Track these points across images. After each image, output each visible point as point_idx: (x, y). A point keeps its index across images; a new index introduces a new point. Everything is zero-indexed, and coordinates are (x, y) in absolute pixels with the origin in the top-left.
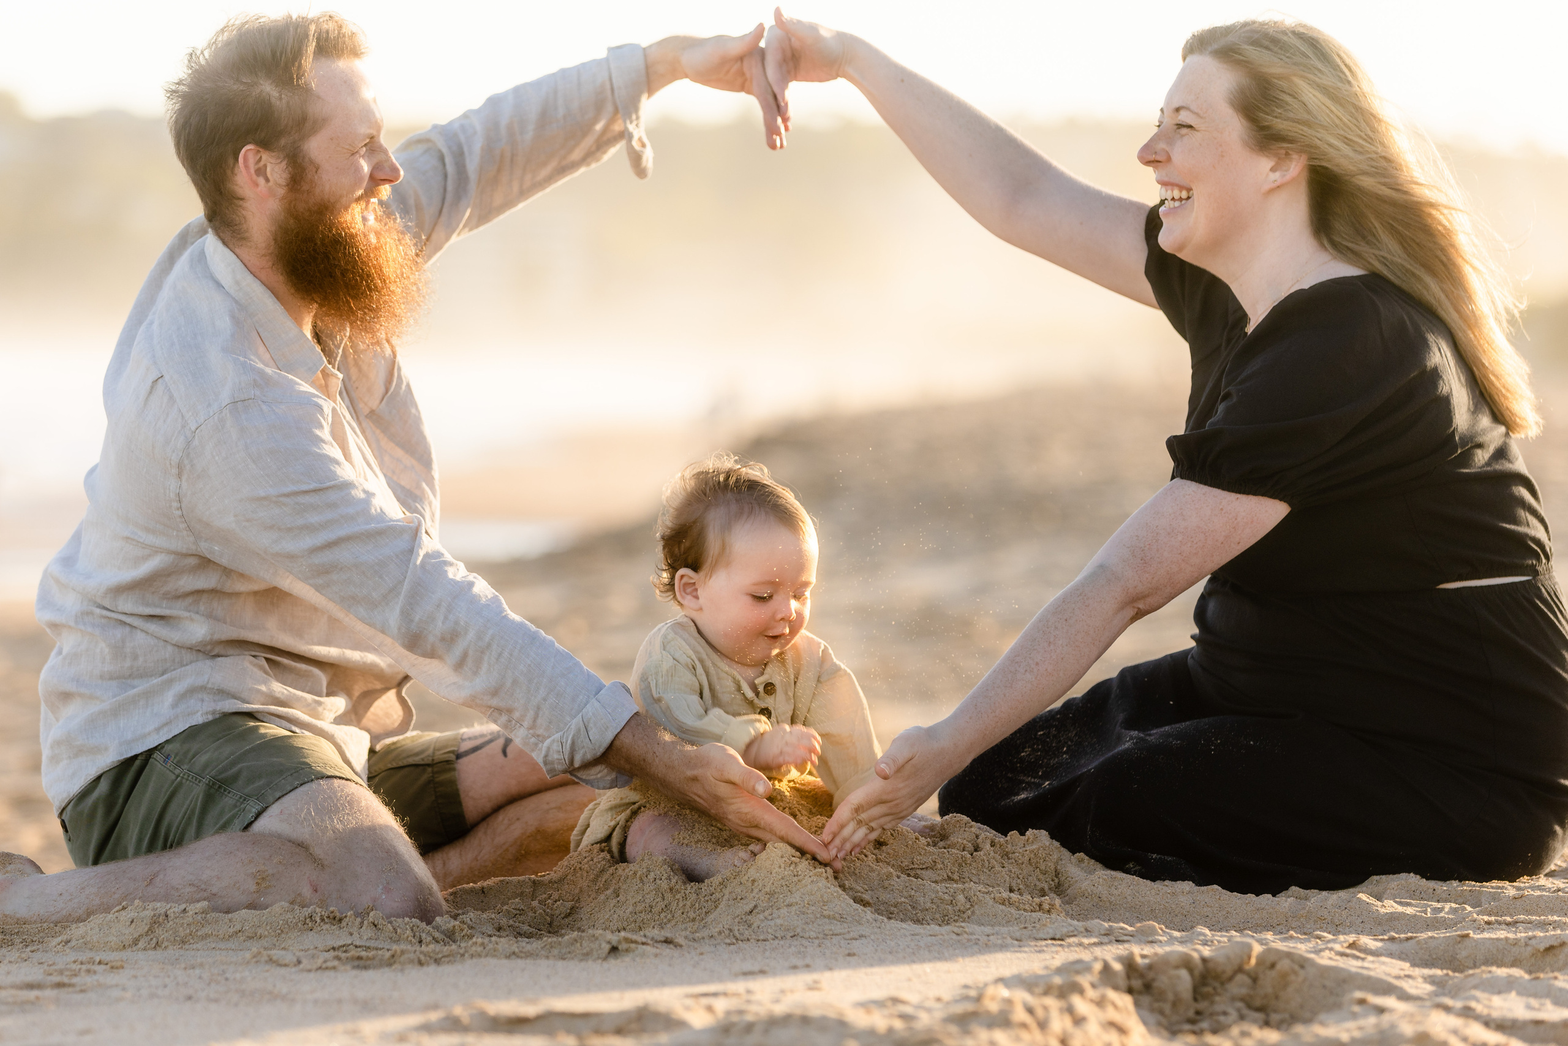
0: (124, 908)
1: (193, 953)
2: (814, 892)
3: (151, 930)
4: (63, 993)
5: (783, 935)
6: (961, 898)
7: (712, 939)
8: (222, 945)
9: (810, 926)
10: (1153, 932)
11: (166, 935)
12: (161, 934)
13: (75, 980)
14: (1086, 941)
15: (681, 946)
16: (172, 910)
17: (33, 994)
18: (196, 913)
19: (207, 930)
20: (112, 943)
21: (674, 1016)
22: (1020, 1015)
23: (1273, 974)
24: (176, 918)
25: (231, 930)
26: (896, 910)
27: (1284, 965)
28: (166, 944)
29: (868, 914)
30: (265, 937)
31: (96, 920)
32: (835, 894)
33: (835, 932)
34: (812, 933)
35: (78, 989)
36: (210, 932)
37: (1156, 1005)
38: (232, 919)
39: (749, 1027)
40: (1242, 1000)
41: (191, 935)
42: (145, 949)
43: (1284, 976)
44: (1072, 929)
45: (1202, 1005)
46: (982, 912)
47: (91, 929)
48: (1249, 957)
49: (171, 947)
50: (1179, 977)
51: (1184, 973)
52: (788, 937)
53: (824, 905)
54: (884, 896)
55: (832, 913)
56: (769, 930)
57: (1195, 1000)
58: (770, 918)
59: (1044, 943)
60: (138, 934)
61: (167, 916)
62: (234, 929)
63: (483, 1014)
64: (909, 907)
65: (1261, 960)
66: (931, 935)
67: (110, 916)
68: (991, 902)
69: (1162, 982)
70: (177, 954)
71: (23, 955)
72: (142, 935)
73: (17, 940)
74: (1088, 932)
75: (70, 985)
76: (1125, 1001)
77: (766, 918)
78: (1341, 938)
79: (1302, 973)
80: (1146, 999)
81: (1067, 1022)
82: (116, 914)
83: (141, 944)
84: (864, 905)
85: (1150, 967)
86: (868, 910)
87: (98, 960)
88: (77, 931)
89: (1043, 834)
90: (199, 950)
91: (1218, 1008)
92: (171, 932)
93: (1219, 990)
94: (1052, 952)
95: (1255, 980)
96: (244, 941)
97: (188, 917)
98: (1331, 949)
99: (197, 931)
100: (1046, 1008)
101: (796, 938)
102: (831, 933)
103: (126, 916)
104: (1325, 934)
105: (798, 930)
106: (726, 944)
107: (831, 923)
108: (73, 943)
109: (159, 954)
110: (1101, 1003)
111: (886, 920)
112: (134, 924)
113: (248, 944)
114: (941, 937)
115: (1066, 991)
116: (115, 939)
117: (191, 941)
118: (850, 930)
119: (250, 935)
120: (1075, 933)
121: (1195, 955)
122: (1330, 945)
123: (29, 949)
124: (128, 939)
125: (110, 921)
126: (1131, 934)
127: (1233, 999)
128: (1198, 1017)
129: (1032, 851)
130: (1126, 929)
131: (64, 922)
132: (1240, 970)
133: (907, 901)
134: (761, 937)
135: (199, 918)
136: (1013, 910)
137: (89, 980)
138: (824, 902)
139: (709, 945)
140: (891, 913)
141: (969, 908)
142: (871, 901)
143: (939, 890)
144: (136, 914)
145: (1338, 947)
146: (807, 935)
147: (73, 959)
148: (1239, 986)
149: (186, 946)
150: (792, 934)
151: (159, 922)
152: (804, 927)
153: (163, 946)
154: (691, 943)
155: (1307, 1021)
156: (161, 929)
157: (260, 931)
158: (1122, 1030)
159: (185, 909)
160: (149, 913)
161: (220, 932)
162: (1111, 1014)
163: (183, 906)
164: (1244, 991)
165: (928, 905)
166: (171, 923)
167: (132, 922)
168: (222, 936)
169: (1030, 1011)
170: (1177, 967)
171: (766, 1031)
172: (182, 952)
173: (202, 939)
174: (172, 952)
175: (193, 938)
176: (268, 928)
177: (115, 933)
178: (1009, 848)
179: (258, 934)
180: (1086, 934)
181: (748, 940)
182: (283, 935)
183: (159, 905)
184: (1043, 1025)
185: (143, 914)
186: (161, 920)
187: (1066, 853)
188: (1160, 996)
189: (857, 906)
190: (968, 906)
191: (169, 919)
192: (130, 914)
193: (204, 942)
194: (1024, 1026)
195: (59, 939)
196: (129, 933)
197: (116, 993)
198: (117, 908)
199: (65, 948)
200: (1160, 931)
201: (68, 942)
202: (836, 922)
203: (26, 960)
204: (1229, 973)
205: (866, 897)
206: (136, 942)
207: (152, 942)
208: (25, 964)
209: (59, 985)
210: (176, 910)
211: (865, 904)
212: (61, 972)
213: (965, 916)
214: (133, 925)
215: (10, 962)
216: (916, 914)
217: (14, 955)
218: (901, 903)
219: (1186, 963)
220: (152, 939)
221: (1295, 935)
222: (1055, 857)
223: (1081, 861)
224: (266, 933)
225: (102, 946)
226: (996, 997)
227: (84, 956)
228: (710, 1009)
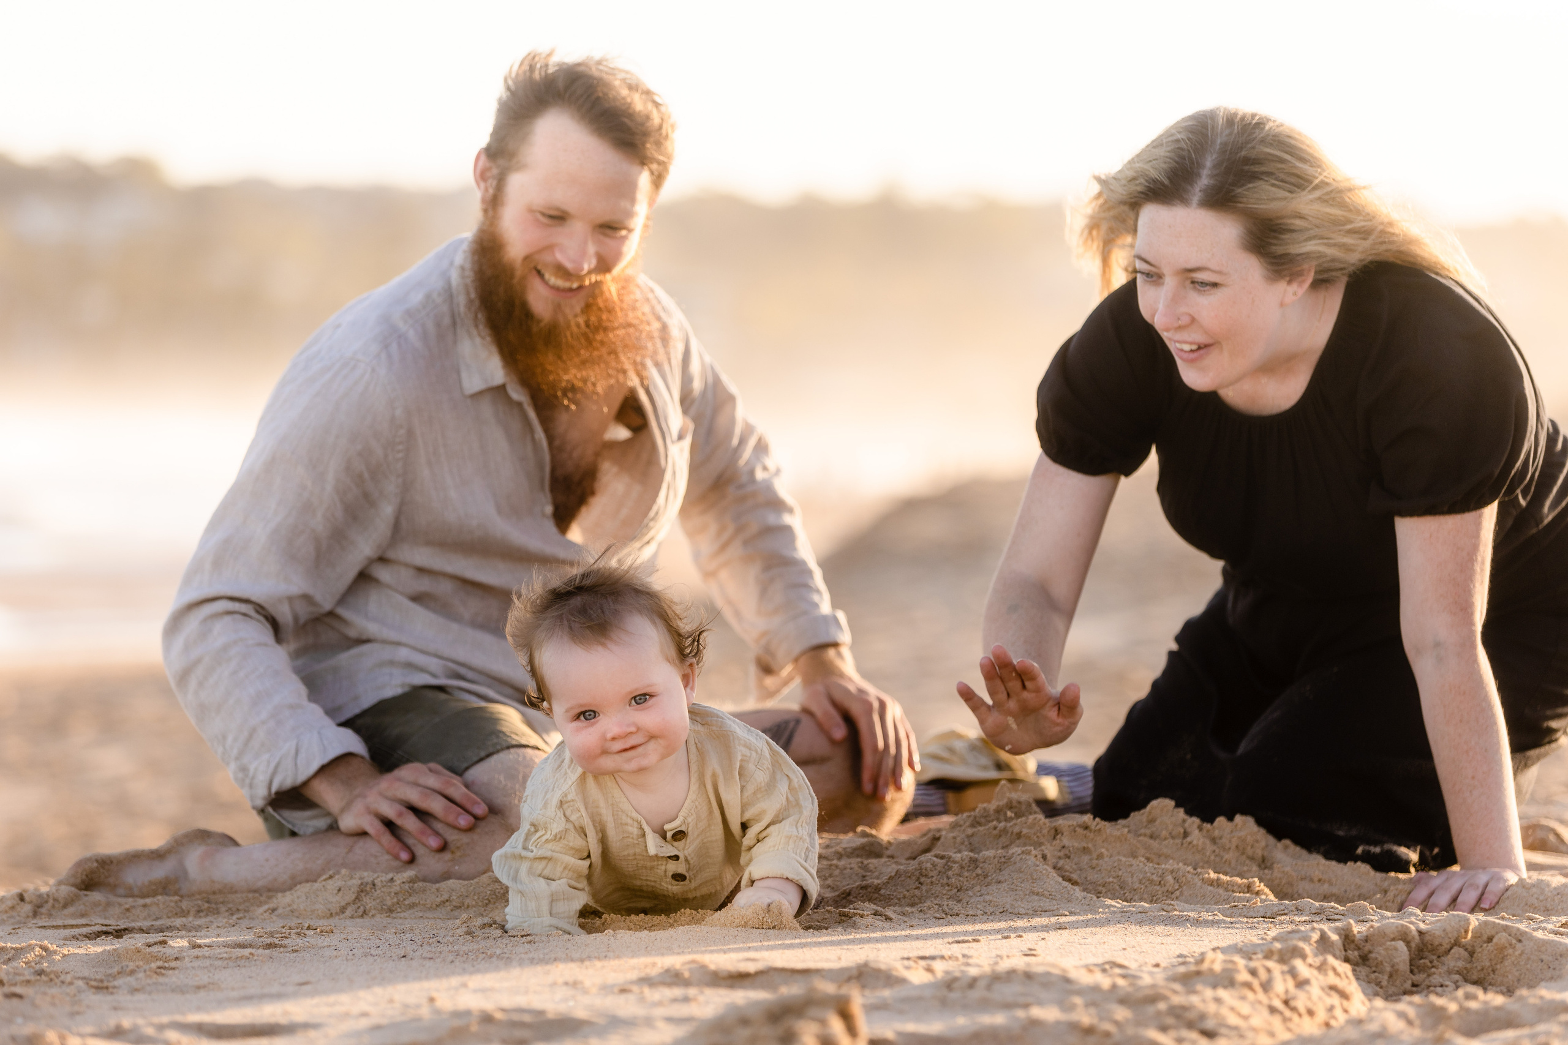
0: (331, 877)
1: (400, 921)
2: (1022, 870)
3: (358, 898)
4: (274, 952)
5: (992, 910)
6: (1169, 878)
7: (922, 914)
8: (429, 914)
9: (1019, 903)
10: (1365, 911)
11: (374, 903)
12: (368, 902)
13: (285, 942)
14: (1297, 919)
15: (891, 919)
16: (379, 879)
17: (246, 952)
18: (403, 883)
19: (413, 899)
20: (320, 911)
21: (894, 973)
22: (1244, 976)
23: (1491, 946)
24: (383, 887)
25: (439, 900)
26: (1104, 890)
27: (1501, 938)
28: (373, 912)
29: (1077, 892)
30: (473, 906)
31: (303, 889)
32: (1044, 872)
33: (1044, 909)
34: (1021, 909)
35: (290, 949)
36: (417, 901)
37: (1373, 976)
38: (439, 888)
39: (973, 983)
40: (1458, 973)
41: (398, 904)
42: (352, 917)
43: (1501, 949)
44: (1283, 908)
45: (1419, 977)
46: (1191, 892)
47: (298, 897)
48: (1466, 932)
49: (378, 916)
50: (1396, 949)
51: (1401, 945)
52: (998, 913)
53: (1033, 883)
54: (1093, 876)
55: (1041, 890)
56: (978, 906)
57: (1412, 971)
58: (979, 894)
59: (1255, 920)
60: (346, 902)
61: (374, 885)
62: (442, 899)
63: (703, 967)
64: (1117, 887)
65: (1477, 935)
66: (1140, 913)
67: (317, 885)
68: (1199, 883)
69: (1379, 953)
70: (385, 922)
71: (231, 921)
72: (349, 904)
73: (223, 909)
74: (1299, 910)
75: (281, 946)
76: (1345, 968)
77: (974, 894)
78: (1554, 919)
79: (1519, 945)
80: (1363, 970)
81: (1291, 983)
82: (324, 883)
83: (348, 912)
84: (1072, 884)
85: (1366, 939)
86: (1077, 888)
87: (307, 925)
88: (283, 900)
89: (1250, 821)
90: (406, 919)
91: (1436, 979)
92: (378, 901)
93: (1435, 963)
94: (1264, 928)
95: (1472, 954)
96: (452, 910)
97: (395, 886)
98: (1544, 929)
99: (404, 900)
100: (1269, 970)
101: (1004, 913)
102: (1041, 909)
103: (333, 885)
104: (1537, 916)
105: (1008, 906)
106: (935, 918)
107: (1040, 900)
108: (280, 911)
109: (366, 921)
110: (1321, 968)
111: (1095, 898)
112: (341, 892)
113: (456, 913)
114: (1152, 913)
115: (1287, 955)
116: (322, 906)
117: (399, 910)
118: (1059, 906)
119: (458, 905)
120: (1286, 912)
121: (1412, 927)
122: (1543, 925)
123: (235, 917)
124: (335, 908)
125: (317, 890)
126: (1342, 913)
127: (1450, 972)
128: (1414, 989)
129: (1239, 838)
130: (1337, 908)
131: (271, 890)
132: (1456, 943)
133: (1115, 881)
134: (971, 913)
135: (407, 887)
136: (1221, 891)
137: (300, 942)
138: (1033, 879)
139: (919, 919)
140: (1099, 893)
141: (1178, 889)
142: (1079, 881)
143: (1147, 870)
144: (343, 883)
145: (1550, 926)
146: (1016, 911)
147: (282, 925)
148: (1456, 960)
149: (394, 915)
150: (1001, 910)
151: (366, 890)
152: (1014, 903)
153: (371, 914)
154: (900, 917)
155: (1531, 986)
156: (368, 897)
157: (467, 901)
158: (1344, 995)
159: (392, 879)
160: (356, 882)
161: (428, 901)
162: (1332, 979)
163: (390, 876)
164: (1460, 964)
165: (1136, 886)
166: (378, 892)
167: (339, 890)
168: (429, 906)
169: (1253, 972)
170: (1393, 939)
171: (989, 987)
172: (389, 920)
173: (410, 908)
174: (380, 919)
175: (400, 907)
176: (476, 898)
177: (322, 902)
178: (1217, 833)
179: (466, 904)
180: (1296, 913)
181: (958, 915)
182: (491, 906)
183: (366, 874)
184: (1266, 987)
185: (350, 883)
186: (368, 888)
187: (1271, 840)
188: (1377, 968)
189: (1066, 884)
190: (1177, 887)
191: (377, 888)
192: (337, 882)
193: (411, 911)
194: (1248, 986)
195: (266, 907)
196: (337, 901)
197: (328, 952)
198: (324, 877)
199: (272, 916)
200: (1371, 910)
201: (274, 910)
202: (1044, 899)
203: (234, 926)
204: (1446, 946)
205: (1075, 876)
206: (343, 910)
207: (359, 910)
208: (233, 928)
209: (270, 946)
210: (383, 879)
211: (1075, 883)
212: (271, 935)
213: (1174, 896)
214: (340, 894)
215: (218, 927)
216: (1125, 894)
217: (222, 921)
218: (1110, 883)
219: (1404, 936)
220: (359, 907)
221: (1506, 916)
222: (1263, 844)
223: (1286, 847)
224: (474, 903)
225: (308, 914)
226: (1217, 963)
227: (293, 922)
228: (929, 970)
